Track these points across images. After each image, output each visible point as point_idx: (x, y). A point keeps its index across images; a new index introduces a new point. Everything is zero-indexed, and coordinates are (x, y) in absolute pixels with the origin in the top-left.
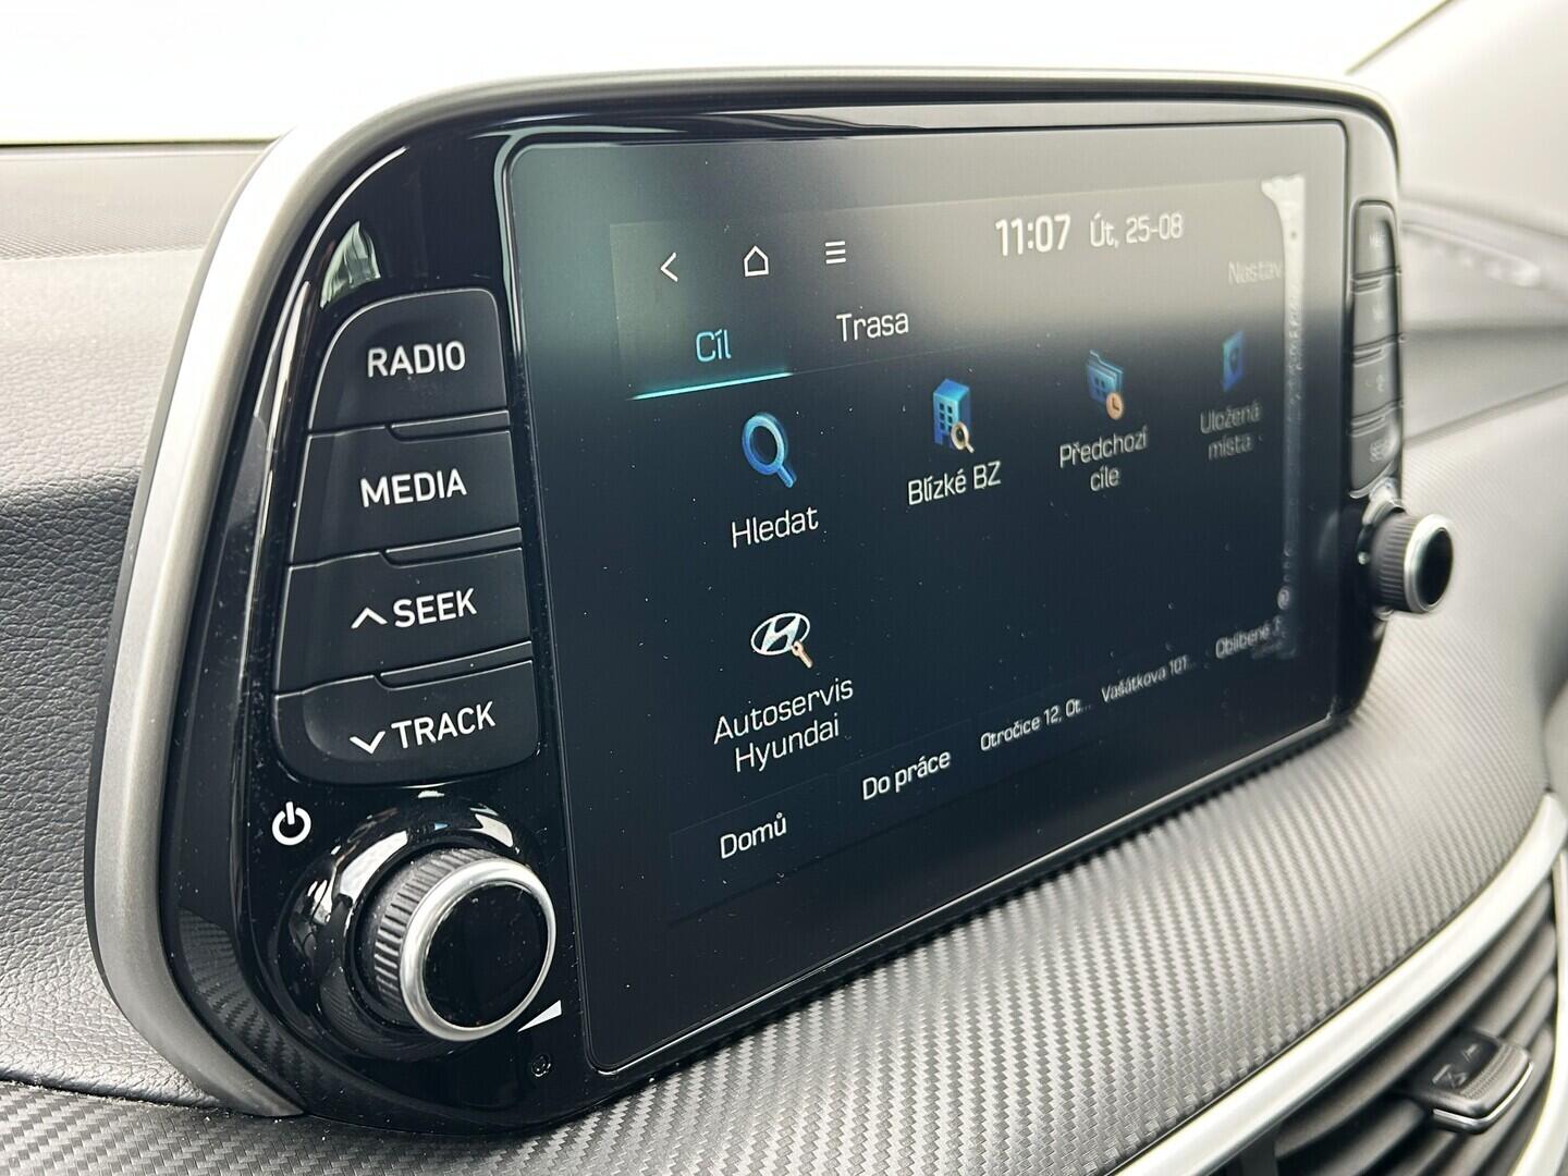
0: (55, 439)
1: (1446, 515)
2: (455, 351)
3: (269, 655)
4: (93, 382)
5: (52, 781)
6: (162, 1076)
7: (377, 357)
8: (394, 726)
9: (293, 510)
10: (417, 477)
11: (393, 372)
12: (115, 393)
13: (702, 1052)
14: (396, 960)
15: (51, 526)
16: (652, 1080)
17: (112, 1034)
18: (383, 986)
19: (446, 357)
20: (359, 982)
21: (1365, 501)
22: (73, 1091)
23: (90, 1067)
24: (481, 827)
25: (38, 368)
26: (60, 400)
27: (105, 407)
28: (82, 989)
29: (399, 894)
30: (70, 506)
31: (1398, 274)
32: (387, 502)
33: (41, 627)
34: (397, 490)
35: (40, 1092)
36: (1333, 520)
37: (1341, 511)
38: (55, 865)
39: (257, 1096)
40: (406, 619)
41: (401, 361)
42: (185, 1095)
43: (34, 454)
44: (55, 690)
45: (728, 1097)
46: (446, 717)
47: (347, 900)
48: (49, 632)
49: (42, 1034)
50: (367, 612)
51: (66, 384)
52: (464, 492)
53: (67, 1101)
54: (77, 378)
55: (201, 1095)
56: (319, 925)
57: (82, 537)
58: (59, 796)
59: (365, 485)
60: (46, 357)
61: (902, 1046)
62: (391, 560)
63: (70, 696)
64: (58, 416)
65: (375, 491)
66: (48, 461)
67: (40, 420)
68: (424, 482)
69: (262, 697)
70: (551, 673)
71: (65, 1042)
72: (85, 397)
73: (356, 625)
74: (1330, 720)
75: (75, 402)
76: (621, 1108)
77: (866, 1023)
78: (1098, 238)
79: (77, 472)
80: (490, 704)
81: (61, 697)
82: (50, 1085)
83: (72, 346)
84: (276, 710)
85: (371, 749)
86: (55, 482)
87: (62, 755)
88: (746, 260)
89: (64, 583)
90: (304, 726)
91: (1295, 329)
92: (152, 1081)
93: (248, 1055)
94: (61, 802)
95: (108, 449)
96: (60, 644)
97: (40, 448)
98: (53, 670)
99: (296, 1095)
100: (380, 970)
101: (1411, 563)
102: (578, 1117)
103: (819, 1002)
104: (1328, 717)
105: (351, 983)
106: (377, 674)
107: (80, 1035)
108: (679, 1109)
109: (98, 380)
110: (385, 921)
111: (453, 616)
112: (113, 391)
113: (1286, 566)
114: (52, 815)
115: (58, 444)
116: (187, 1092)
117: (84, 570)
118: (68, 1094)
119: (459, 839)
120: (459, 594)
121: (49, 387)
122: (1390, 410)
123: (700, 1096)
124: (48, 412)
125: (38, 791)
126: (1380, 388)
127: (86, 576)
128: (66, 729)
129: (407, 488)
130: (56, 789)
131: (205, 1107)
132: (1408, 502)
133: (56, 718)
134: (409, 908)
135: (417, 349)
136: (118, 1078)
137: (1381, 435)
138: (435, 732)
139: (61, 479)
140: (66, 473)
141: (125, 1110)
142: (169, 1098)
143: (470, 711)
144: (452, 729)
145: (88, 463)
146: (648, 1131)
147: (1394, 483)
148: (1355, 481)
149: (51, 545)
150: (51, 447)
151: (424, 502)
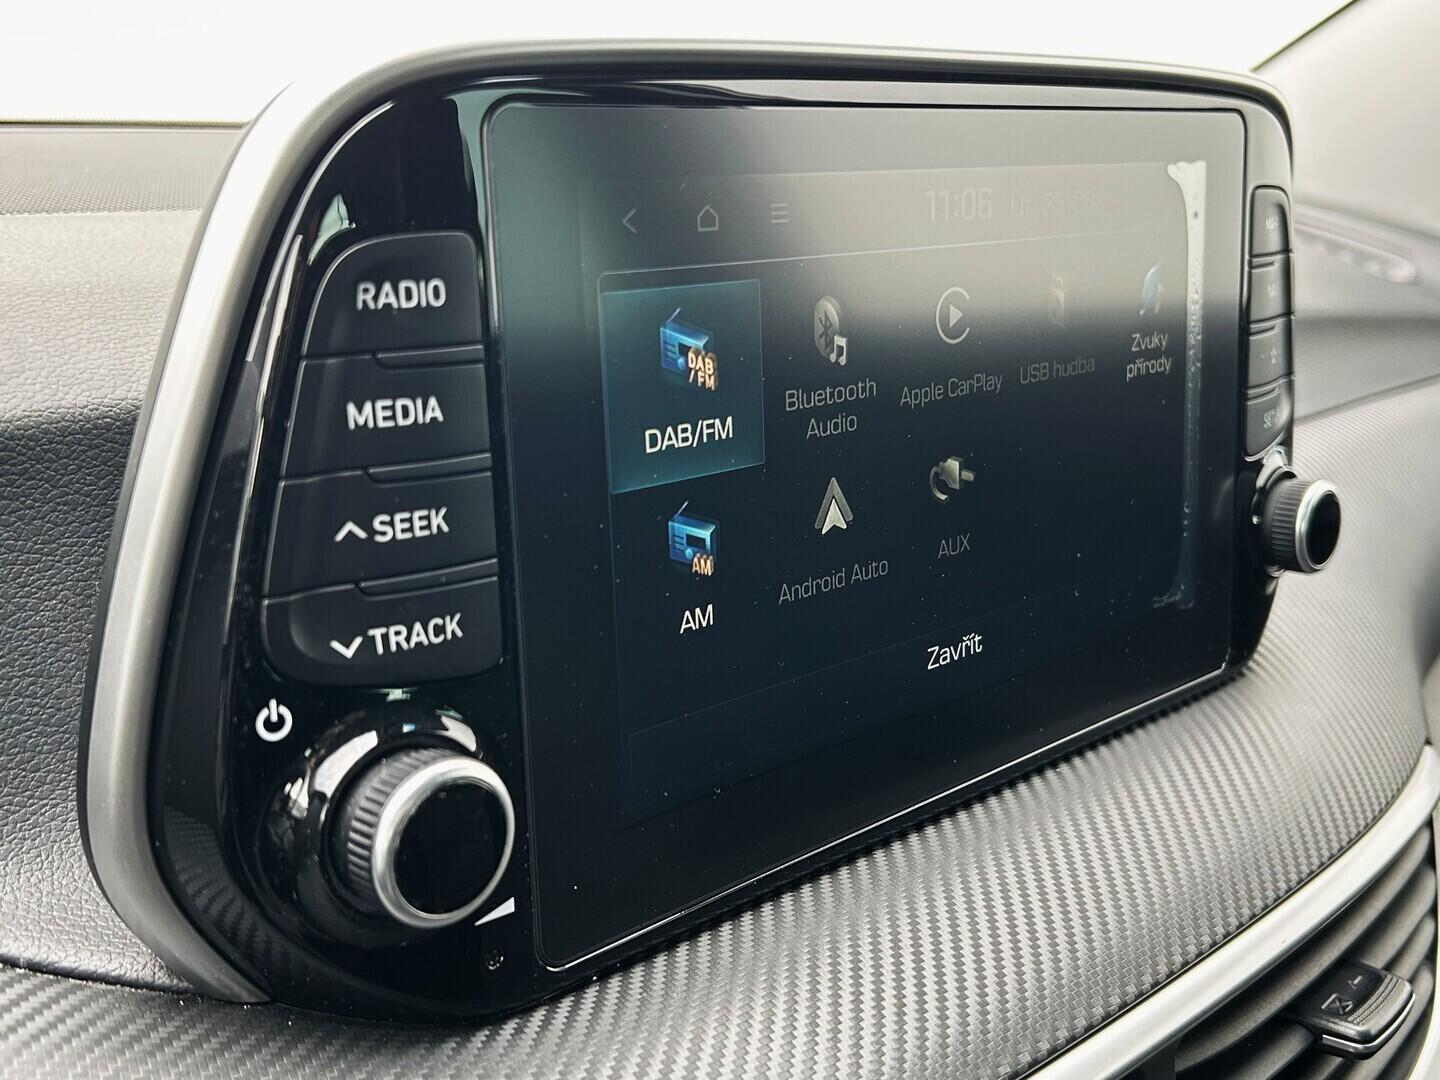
0: (54, 371)
2: (436, 288)
3: (259, 564)
4: (87, 322)
5: (42, 687)
7: (366, 291)
9: (285, 430)
10: (400, 403)
11: (380, 306)
12: (107, 333)
13: (641, 956)
14: (369, 848)
15: (48, 451)
16: (595, 978)
17: (92, 924)
18: (355, 874)
19: (427, 293)
20: (332, 870)
21: (1258, 466)
22: (56, 974)
23: (72, 953)
24: (447, 729)
25: (38, 308)
26: (59, 337)
27: (100, 344)
28: (64, 883)
29: (372, 787)
30: (67, 433)
31: (1291, 255)
32: (371, 424)
33: (36, 544)
34: (380, 414)
35: (25, 974)
36: (1228, 483)
37: (1237, 475)
38: (42, 766)
39: (229, 982)
40: (384, 533)
41: (387, 295)
42: (160, 981)
43: (35, 384)
44: (46, 603)
45: (666, 996)
46: (418, 627)
47: (322, 796)
48: (43, 549)
49: (28, 921)
50: (350, 526)
51: (63, 324)
52: (441, 418)
53: (51, 983)
54: (73, 319)
55: (175, 981)
56: (297, 820)
57: (77, 461)
58: (47, 702)
59: (351, 409)
60: (44, 299)
61: (828, 953)
62: (373, 478)
63: (60, 609)
64: (56, 351)
66: (47, 391)
67: (39, 355)
68: (405, 409)
69: (252, 601)
70: (514, 590)
71: (49, 930)
72: (80, 336)
73: (340, 537)
74: (1225, 668)
75: (70, 340)
76: (566, 1003)
77: (795, 933)
78: (1018, 210)
79: (74, 402)
80: (458, 616)
81: (53, 610)
82: (35, 968)
83: (67, 290)
84: (264, 613)
85: (349, 653)
86: (53, 411)
87: (51, 664)
88: (699, 217)
89: (58, 504)
90: (289, 629)
93: (222, 941)
94: (48, 708)
95: (102, 383)
96: (53, 560)
97: (40, 380)
98: (45, 585)
99: (264, 983)
100: (352, 858)
101: (1301, 525)
102: (526, 1011)
103: (750, 913)
104: (1223, 666)
105: (324, 870)
106: (357, 584)
107: (63, 923)
108: (620, 1005)
109: (93, 321)
110: (360, 813)
111: (427, 533)
112: (105, 331)
113: (1186, 522)
114: (40, 720)
115: (56, 376)
116: (162, 978)
117: (77, 493)
118: (51, 977)
119: (422, 739)
120: (433, 512)
121: (48, 325)
122: (1282, 381)
123: (640, 994)
124: (48, 347)
125: (28, 696)
126: (1273, 361)
127: (79, 499)
128: (55, 640)
129: (389, 413)
130: (45, 695)
131: (179, 992)
132: (1297, 469)
133: (47, 629)
134: (380, 798)
135: (403, 285)
136: (98, 963)
137: (1274, 405)
138: (408, 639)
139: (59, 408)
140: (64, 403)
141: (105, 993)
142: (146, 983)
143: (439, 621)
144: (423, 638)
145: (84, 394)
146: (592, 1024)
147: (1285, 451)
148: (1250, 448)
149: (48, 468)
150: (50, 379)
151: (403, 427)
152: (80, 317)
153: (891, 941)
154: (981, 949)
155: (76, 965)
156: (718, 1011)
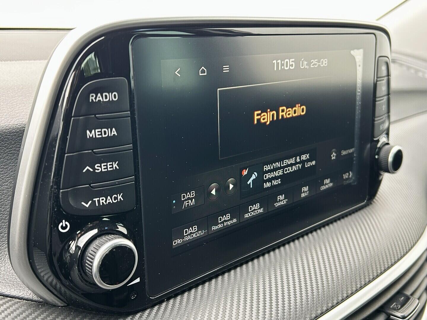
0: (8, 113)
1: (401, 146)
2: (115, 95)
3: (59, 179)
4: (20, 98)
5: (3, 208)
6: (29, 293)
7: (93, 96)
8: (94, 199)
9: (67, 139)
10: (103, 130)
11: (97, 101)
12: (26, 101)
13: (180, 292)
14: (91, 266)
15: (5, 138)
16: (165, 300)
17: (16, 280)
18: (88, 273)
19: (112, 97)
20: (82, 271)
21: (378, 141)
22: (4, 296)
23: (9, 290)
24: (118, 228)
25: (5, 93)
26: (11, 103)
27: (23, 105)
28: (8, 267)
29: (93, 247)
30: (11, 133)
31: (390, 77)
32: (94, 137)
33: (2, 166)
34: (97, 133)
36: (369, 146)
37: (371, 144)
38: (3, 232)
39: (54, 300)
40: (98, 170)
41: (99, 97)
42: (35, 299)
43: (2, 118)
44: (5, 183)
45: (186, 306)
46: (109, 197)
47: (79, 248)
48: (4, 167)
50: (88, 167)
52: (116, 134)
54: (16, 97)
55: (39, 299)
56: (71, 254)
58: (5, 213)
59: (88, 132)
60: (8, 90)
61: (237, 293)
62: (95, 153)
63: (9, 185)
64: (9, 107)
65: (91, 133)
66: (6, 120)
67: (4, 108)
68: (105, 132)
69: (57, 190)
70: (140, 185)
71: (2, 282)
72: (18, 102)
73: (84, 171)
74: (366, 202)
75: (14, 103)
76: (156, 308)
77: (228, 286)
78: (302, 66)
79: (14, 123)
80: (122, 194)
81: (7, 185)
83: (15, 87)
84: (61, 194)
85: (87, 206)
86: (7, 126)
87: (6, 201)
88: (200, 71)
89: (9, 154)
90: (68, 199)
91: (359, 92)
92: (26, 294)
93: (51, 289)
95: (23, 117)
96: (7, 171)
97: (4, 116)
98: (5, 178)
99: (65, 300)
100: (87, 268)
101: (390, 159)
102: (144, 310)
103: (215, 279)
104: (365, 201)
105: (79, 271)
106: (90, 185)
107: (7, 280)
108: (172, 309)
109: (22, 97)
110: (89, 255)
111: (112, 169)
112: (25, 100)
113: (354, 159)
114: (3, 218)
115: (9, 115)
116: (35, 298)
117: (14, 150)
118: (2, 297)
119: (111, 232)
120: (114, 163)
121: (8, 99)
122: (386, 115)
123: (179, 305)
124: (7, 106)
126: (383, 109)
127: (15, 152)
129: (100, 133)
131: (40, 302)
132: (390, 142)
133: (5, 191)
134: (95, 251)
135: (104, 94)
136: (17, 293)
137: (383, 122)
138: (106, 201)
139: (9, 125)
140: (10, 123)
141: (18, 302)
142: (30, 299)
143: (116, 196)
144: (111, 201)
145: (17, 121)
146: (163, 315)
147: (387, 136)
148: (375, 135)
149: (5, 143)
150: (7, 116)
151: (105, 137)
152: (18, 96)
153: (257, 289)
154: (284, 292)
155: (10, 293)
156: (201, 311)
